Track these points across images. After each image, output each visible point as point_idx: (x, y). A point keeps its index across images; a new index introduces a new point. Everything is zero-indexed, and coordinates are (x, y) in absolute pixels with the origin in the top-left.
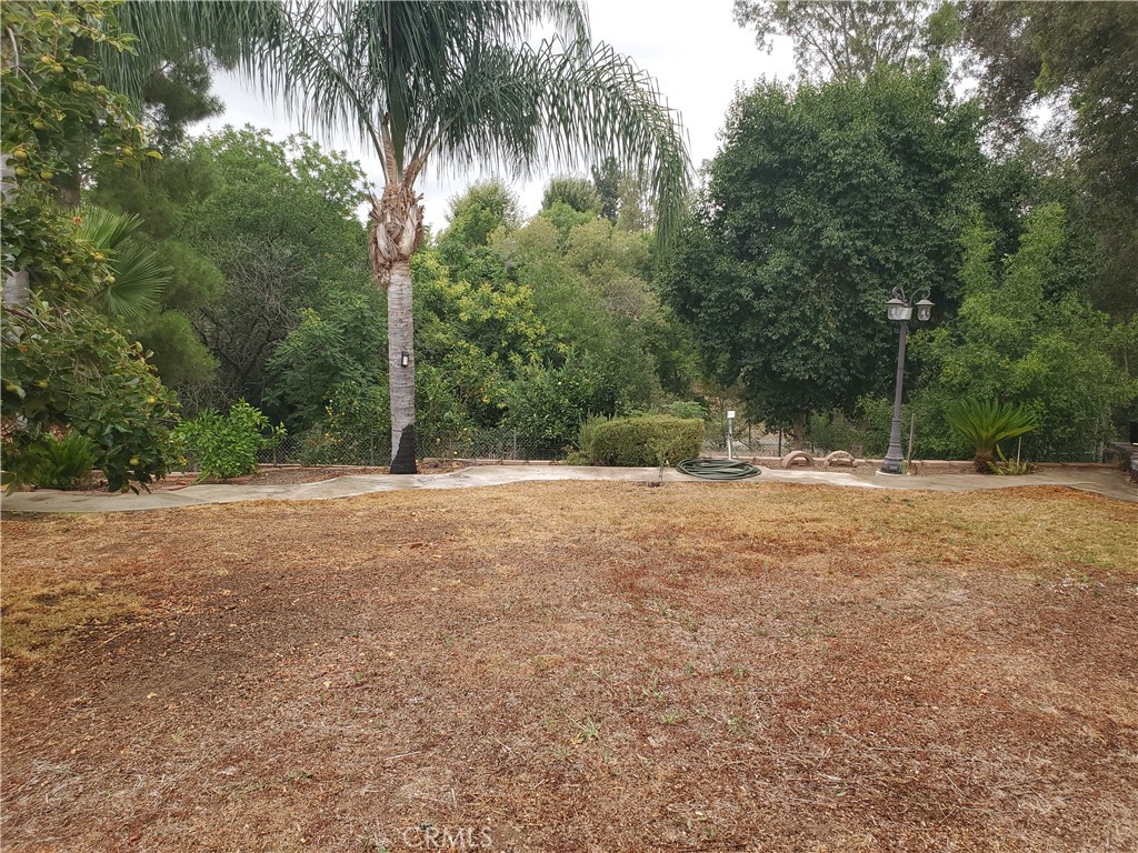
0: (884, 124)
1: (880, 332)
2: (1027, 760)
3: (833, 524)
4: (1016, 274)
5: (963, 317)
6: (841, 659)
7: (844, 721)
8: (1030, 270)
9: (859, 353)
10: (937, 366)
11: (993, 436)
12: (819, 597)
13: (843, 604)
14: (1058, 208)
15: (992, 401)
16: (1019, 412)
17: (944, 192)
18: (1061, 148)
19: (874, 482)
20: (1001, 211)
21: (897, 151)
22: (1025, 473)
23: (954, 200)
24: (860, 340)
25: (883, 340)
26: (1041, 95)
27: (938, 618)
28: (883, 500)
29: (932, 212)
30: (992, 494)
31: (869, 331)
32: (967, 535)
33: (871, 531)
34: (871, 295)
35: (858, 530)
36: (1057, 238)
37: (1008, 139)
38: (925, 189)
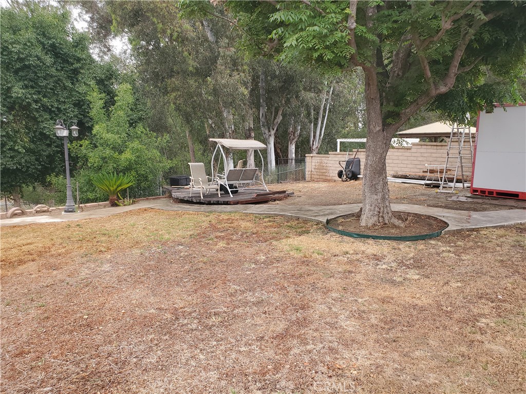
0: (39, 35)
1: (54, 142)
2: (144, 339)
3: (39, 245)
4: (116, 115)
5: (95, 135)
6: (48, 318)
7: (52, 353)
8: (121, 113)
9: (44, 154)
10: (86, 159)
11: (116, 189)
12: (33, 286)
13: (47, 286)
14: (129, 86)
15: (113, 173)
16: (126, 177)
17: (77, 74)
18: (128, 61)
19: (61, 218)
20: (105, 86)
21: (49, 50)
22: (132, 204)
23: (82, 78)
24: (44, 147)
25: (56, 147)
26: (116, 35)
27: (99, 281)
28: (66, 227)
29: (72, 83)
30: (118, 216)
31: (48, 142)
32: (109, 237)
33: (61, 244)
34: (46, 124)
35: (53, 245)
36: (131, 99)
37: (105, 53)
38: (67, 71)
